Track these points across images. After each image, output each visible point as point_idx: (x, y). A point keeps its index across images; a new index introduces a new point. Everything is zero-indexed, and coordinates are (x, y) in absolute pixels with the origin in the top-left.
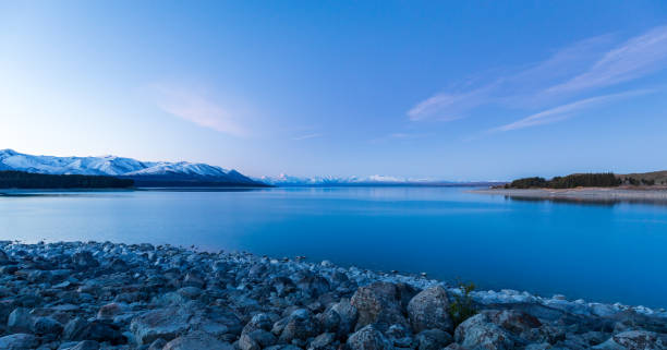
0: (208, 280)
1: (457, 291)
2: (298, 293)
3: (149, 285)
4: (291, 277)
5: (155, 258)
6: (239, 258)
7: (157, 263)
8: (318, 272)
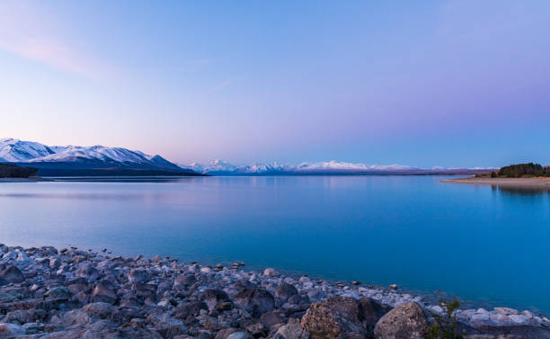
0: (122, 295)
1: (437, 309)
2: (235, 310)
3: (49, 300)
4: (226, 290)
5: (57, 265)
6: (161, 265)
7: (59, 272)
8: (259, 283)
